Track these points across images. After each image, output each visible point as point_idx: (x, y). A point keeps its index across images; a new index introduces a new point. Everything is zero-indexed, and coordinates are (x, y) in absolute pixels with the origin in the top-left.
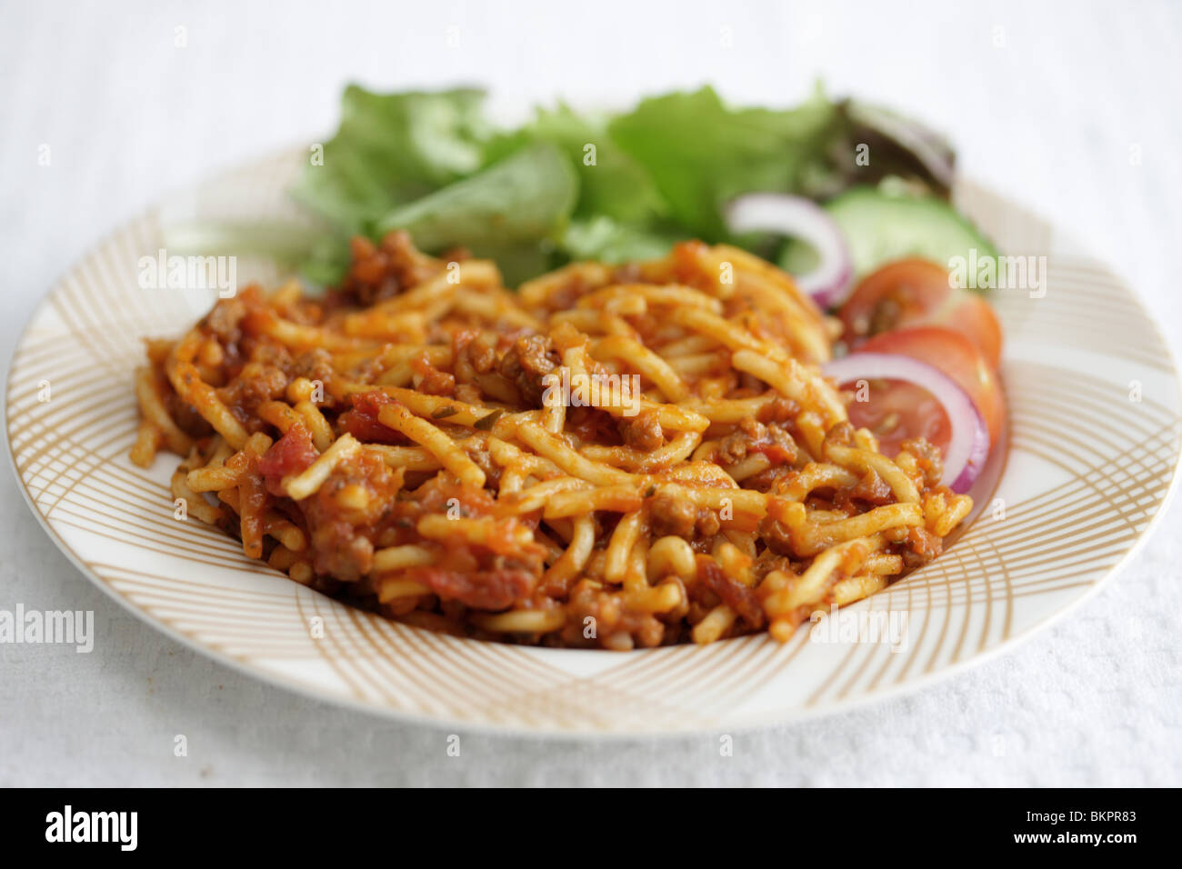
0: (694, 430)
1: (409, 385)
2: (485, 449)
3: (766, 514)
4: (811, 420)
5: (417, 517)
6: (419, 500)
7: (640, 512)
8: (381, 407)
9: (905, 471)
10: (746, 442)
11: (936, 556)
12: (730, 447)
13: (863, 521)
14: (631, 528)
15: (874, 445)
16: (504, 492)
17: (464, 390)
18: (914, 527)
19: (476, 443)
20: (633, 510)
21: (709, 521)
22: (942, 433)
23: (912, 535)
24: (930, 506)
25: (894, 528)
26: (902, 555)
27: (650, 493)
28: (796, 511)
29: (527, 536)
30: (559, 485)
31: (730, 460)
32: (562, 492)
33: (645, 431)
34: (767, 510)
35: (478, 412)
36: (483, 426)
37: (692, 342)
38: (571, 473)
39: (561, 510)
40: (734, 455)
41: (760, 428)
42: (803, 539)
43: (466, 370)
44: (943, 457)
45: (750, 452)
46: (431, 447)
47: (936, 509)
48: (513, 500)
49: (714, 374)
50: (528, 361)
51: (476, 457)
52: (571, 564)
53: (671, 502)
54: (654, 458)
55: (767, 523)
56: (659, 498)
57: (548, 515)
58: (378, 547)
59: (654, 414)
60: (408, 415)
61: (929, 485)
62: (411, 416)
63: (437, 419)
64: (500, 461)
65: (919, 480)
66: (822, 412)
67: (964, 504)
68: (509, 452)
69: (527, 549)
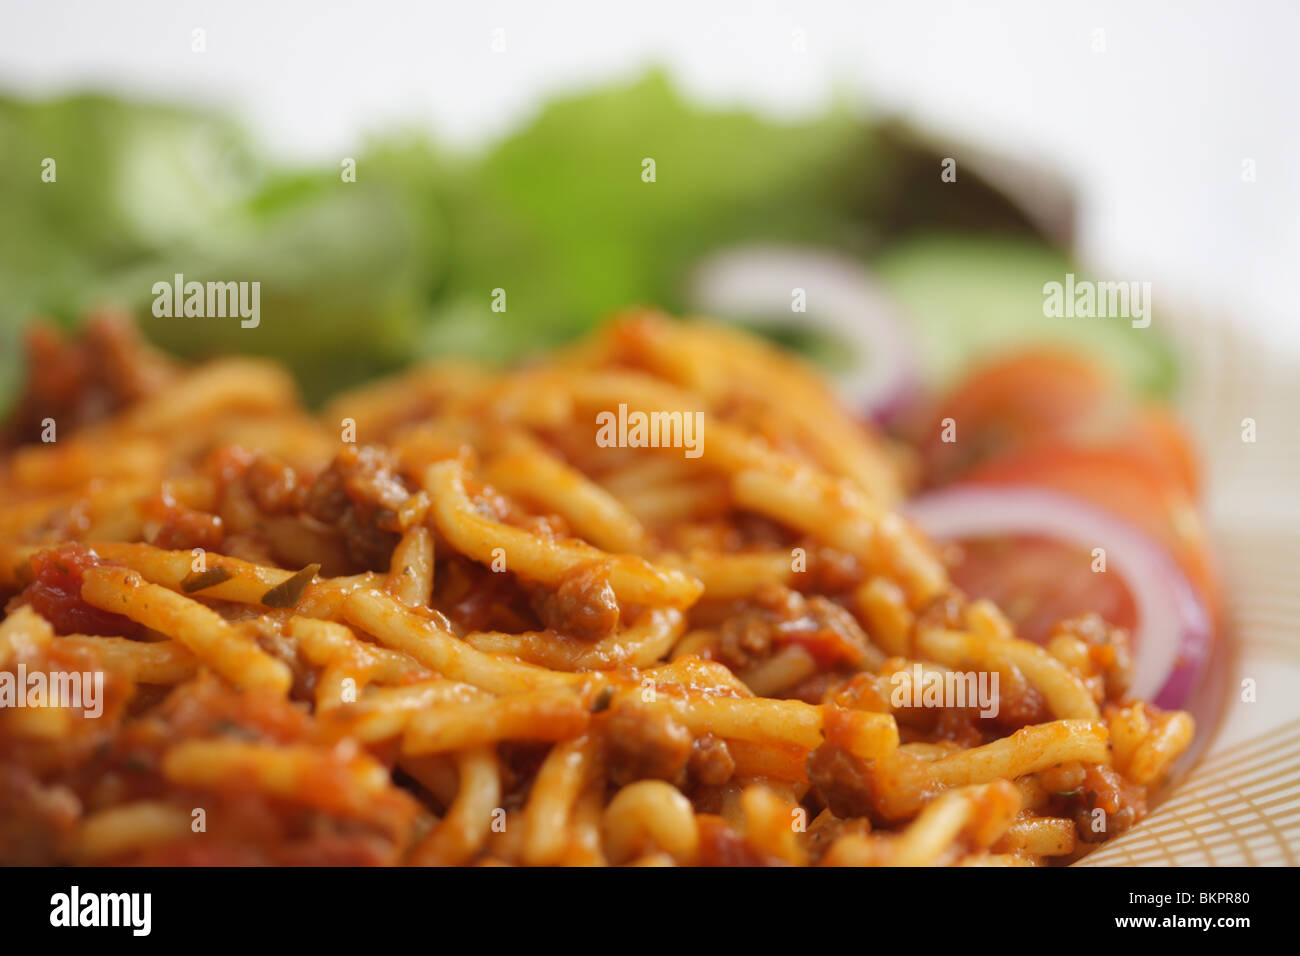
0: (674, 602)
1: (139, 538)
2: (287, 633)
3: (819, 740)
4: (884, 594)
5: (161, 748)
6: (167, 718)
7: (584, 739)
8: (87, 573)
9: (1069, 666)
10: (770, 624)
11: (1138, 820)
12: (742, 634)
13: (1000, 750)
14: (566, 769)
15: (1003, 629)
16: (327, 703)
17: (240, 545)
18: (1095, 765)
19: (269, 624)
20: (571, 734)
21: (715, 756)
22: (1124, 613)
23: (1092, 777)
24: (1119, 727)
25: (1059, 766)
26: (1074, 820)
27: (603, 703)
28: (879, 731)
29: (376, 778)
30: (429, 694)
31: (741, 659)
32: (437, 704)
33: (585, 598)
34: (823, 732)
35: (272, 577)
36: (280, 601)
37: (657, 469)
38: (447, 672)
39: (436, 738)
40: (748, 650)
41: (794, 601)
42: (893, 783)
43: (243, 511)
44: (1132, 647)
45: (777, 645)
46: (183, 635)
47: (1131, 731)
48: (346, 718)
49: (700, 518)
50: (359, 484)
51: (269, 646)
52: (459, 835)
53: (643, 717)
54: (601, 653)
55: (823, 757)
56: (620, 712)
57: (412, 748)
58: (90, 807)
59: (600, 569)
60: (137, 581)
61: (1112, 696)
62: (145, 583)
63: (192, 588)
64: (315, 654)
65: (1094, 683)
66: (904, 581)
67: (1177, 726)
68: (333, 637)
69: (377, 801)
